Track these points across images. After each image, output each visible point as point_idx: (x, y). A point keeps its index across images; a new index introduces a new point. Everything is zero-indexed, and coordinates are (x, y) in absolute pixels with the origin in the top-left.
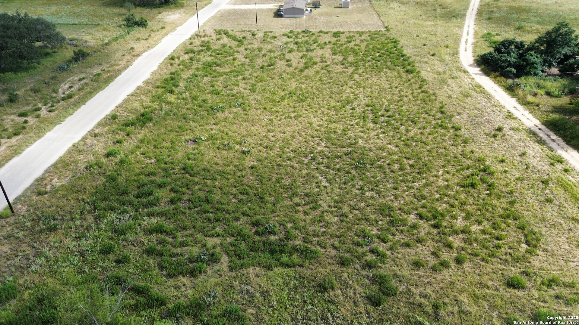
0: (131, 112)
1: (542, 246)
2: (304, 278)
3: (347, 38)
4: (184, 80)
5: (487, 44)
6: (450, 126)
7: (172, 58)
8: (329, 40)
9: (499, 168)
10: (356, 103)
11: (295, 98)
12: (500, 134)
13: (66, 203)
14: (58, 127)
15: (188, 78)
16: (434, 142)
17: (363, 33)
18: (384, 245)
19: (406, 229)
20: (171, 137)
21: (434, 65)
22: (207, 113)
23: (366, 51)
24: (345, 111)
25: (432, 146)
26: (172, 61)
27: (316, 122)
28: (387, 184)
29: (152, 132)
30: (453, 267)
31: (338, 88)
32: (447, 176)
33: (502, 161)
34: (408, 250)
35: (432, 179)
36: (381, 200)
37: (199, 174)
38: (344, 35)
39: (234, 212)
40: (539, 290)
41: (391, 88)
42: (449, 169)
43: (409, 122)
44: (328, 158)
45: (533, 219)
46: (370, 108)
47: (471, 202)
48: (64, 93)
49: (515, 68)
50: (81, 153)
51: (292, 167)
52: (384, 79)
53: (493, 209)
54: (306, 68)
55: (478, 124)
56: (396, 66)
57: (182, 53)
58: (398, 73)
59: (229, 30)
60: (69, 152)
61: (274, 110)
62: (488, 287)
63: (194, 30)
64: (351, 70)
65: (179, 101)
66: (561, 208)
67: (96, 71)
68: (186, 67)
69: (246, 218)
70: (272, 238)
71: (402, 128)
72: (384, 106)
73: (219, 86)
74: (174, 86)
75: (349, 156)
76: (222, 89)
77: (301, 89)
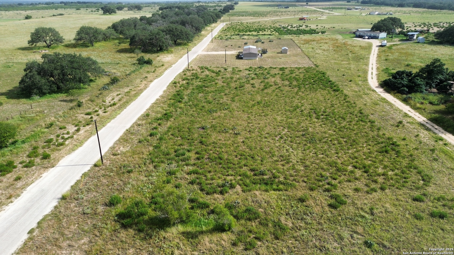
0: (157, 112)
1: (433, 182)
2: (289, 196)
3: (290, 71)
4: (186, 95)
5: (386, 75)
6: (367, 120)
7: (175, 83)
8: (278, 72)
9: (403, 143)
10: (303, 108)
11: (262, 105)
12: (401, 125)
13: (133, 159)
14: (113, 121)
15: (189, 94)
16: (358, 129)
17: (300, 68)
18: (335, 181)
19: (347, 173)
20: (187, 126)
21: (352, 87)
22: (206, 113)
23: (304, 79)
24: (297, 112)
25: (357, 131)
26: (175, 85)
27: (279, 118)
28: (332, 151)
29: (174, 123)
30: (379, 192)
31: (289, 100)
32: (369, 147)
33: (404, 139)
34: (350, 183)
35: (360, 149)
36: (329, 159)
37: (211, 145)
38: (287, 69)
39: (238, 164)
40: (433, 202)
41: (325, 100)
42: (370, 143)
43: (340, 119)
44: (291, 137)
45: (426, 168)
46: (313, 111)
47: (386, 160)
48: (110, 103)
49: (407, 88)
50: (133, 134)
51: (269, 142)
52: (319, 95)
53: (400, 164)
54: (266, 88)
55: (386, 120)
56: (326, 87)
57: (180, 80)
58: (328, 91)
59: (208, 66)
60: (125, 134)
61: (249, 111)
62: (401, 201)
63: (185, 66)
64: (296, 90)
65: (186, 107)
66: (443, 163)
67: (126, 90)
68: (186, 88)
69: (246, 167)
70: (265, 177)
71: (336, 122)
72: (322, 110)
73: (210, 98)
74: (181, 98)
75: (304, 136)
76: (212, 100)
77: (265, 100)
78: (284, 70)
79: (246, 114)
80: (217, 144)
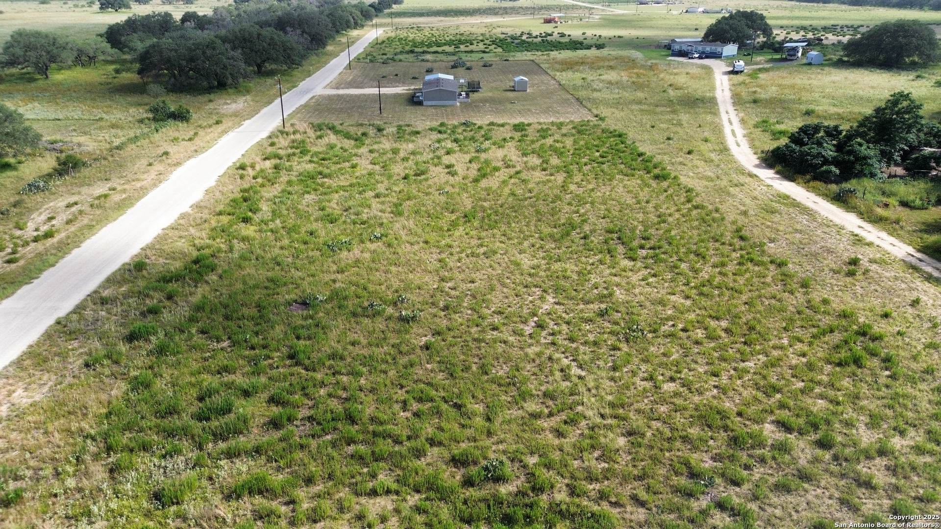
0: (172, 256)
3: (538, 131)
4: (268, 200)
5: (768, 135)
6: (766, 259)
7: (242, 167)
8: (509, 135)
9: (886, 327)
10: (587, 228)
11: (476, 223)
12: (859, 271)
13: (43, 439)
14: (25, 288)
15: (275, 197)
16: (750, 287)
17: (561, 124)
18: (738, 489)
19: (767, 453)
20: (257, 297)
22: (318, 253)
23: (575, 149)
24: (573, 242)
25: (750, 294)
26: (241, 172)
27: (526, 262)
28: (696, 366)
29: (216, 290)
31: (548, 205)
32: (799, 346)
33: (886, 316)
34: (789, 498)
35: (776, 353)
37: (324, 364)
38: (532, 127)
39: (409, 438)
41: (638, 202)
42: (799, 333)
43: (692, 256)
44: (568, 323)
46: (614, 236)
47: (867, 392)
48: (37, 230)
49: (836, 167)
50: (74, 336)
51: (505, 342)
52: (620, 190)
53: (913, 404)
54: (484, 176)
55: (813, 255)
56: (634, 170)
57: (258, 159)
58: (642, 180)
59: (336, 123)
60: (48, 336)
61: (443, 242)
63: (276, 123)
65: (263, 235)
67: (100, 189)
68: (269, 181)
69: (436, 450)
70: (504, 490)
71: (684, 266)
72: (638, 232)
73: (334, 205)
74: (251, 210)
75: (606, 317)
76: (340, 212)
77: (484, 210)
78: (525, 130)
79: (434, 250)
80: (342, 358)
